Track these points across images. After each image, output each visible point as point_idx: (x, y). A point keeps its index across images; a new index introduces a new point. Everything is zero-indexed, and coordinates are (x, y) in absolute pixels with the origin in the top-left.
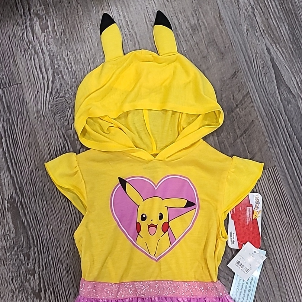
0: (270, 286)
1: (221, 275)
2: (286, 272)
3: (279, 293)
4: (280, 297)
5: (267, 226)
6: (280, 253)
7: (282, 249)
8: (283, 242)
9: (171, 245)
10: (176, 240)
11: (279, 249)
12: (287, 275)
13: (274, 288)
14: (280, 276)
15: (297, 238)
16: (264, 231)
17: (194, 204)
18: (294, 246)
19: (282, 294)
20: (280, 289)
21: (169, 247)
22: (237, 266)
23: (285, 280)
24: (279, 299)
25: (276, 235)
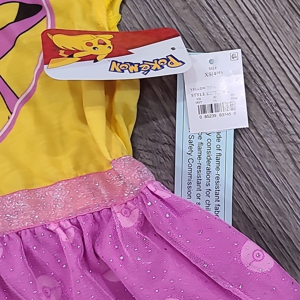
0: (257, 137)
1: (139, 147)
2: (285, 95)
3: (281, 147)
4: (287, 156)
5: (214, 8)
6: (260, 58)
7: (262, 47)
8: (260, 31)
9: (11, 113)
10: (18, 98)
11: (255, 50)
12: (290, 102)
13: (267, 140)
14: (273, 108)
15: (290, 12)
16: (212, 19)
17: (38, 8)
18: (287, 33)
19: (289, 146)
20: (282, 136)
21: (9, 118)
22: (206, 116)
23: (288, 113)
24: (285, 159)
25: (241, 20)
